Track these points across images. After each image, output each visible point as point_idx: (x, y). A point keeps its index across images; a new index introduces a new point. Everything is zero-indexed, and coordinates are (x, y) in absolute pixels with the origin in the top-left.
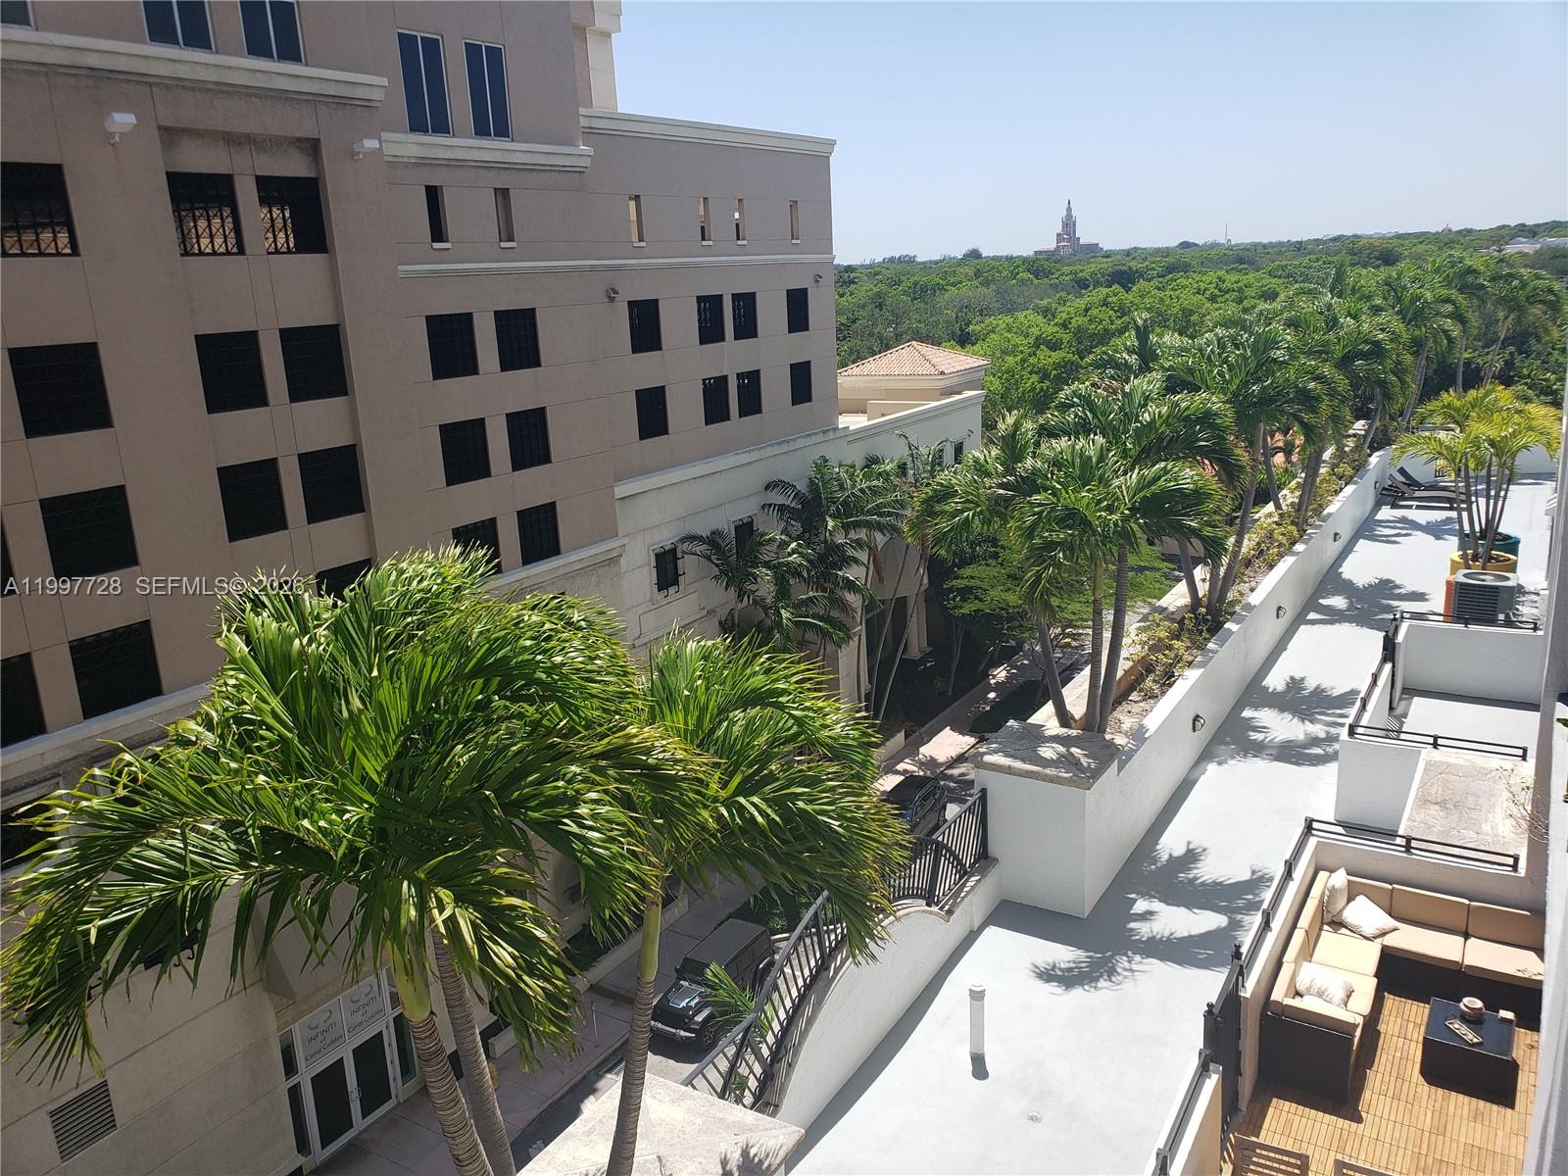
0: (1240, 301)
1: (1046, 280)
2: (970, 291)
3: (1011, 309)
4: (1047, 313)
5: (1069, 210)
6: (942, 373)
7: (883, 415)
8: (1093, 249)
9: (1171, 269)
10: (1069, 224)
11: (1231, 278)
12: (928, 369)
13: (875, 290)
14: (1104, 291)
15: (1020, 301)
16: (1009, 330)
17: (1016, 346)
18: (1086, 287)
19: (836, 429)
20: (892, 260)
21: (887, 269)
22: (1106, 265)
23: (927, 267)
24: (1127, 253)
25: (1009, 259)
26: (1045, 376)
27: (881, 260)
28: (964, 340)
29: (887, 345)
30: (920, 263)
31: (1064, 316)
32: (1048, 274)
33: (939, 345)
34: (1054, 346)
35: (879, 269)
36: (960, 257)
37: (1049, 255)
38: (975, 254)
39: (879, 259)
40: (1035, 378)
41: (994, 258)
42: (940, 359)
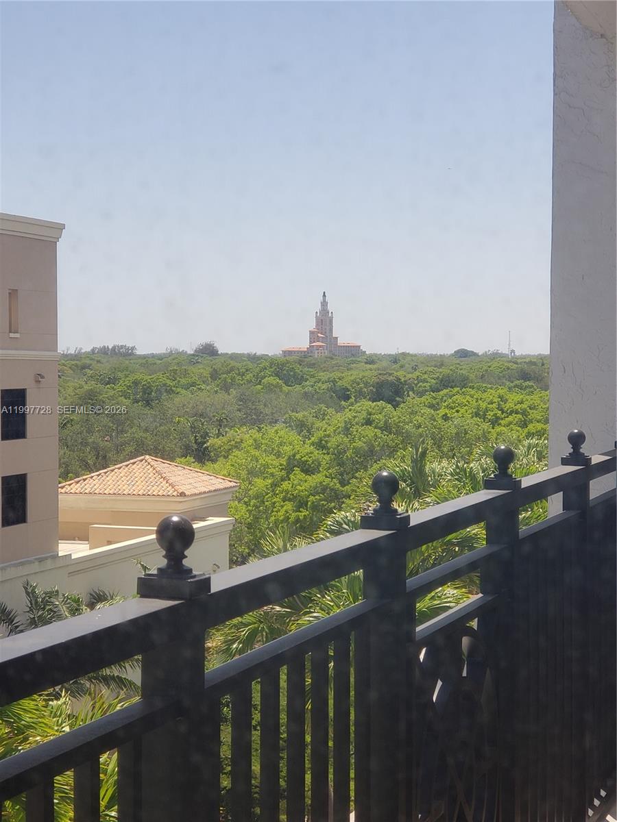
0: (524, 424)
1: (298, 388)
2: (210, 398)
3: (255, 420)
4: (303, 428)
5: (324, 304)
6: (182, 494)
7: (110, 543)
8: (354, 351)
9: (446, 382)
10: (324, 321)
11: (513, 398)
12: (162, 488)
13: (86, 387)
14: (367, 404)
15: (268, 411)
16: (257, 447)
17: (266, 466)
18: (347, 398)
19: (56, 557)
20: (104, 351)
21: (98, 362)
22: (369, 374)
23: (149, 362)
24: (395, 359)
25: (254, 358)
26: (302, 504)
27: (89, 349)
28: (201, 455)
29: (104, 457)
30: (141, 357)
31: (321, 434)
32: (300, 380)
33: (172, 459)
34: (308, 470)
35: (88, 362)
36: (190, 352)
37: (303, 358)
38: (209, 351)
39: (87, 348)
40: (289, 506)
41: (234, 357)
42: (180, 478)
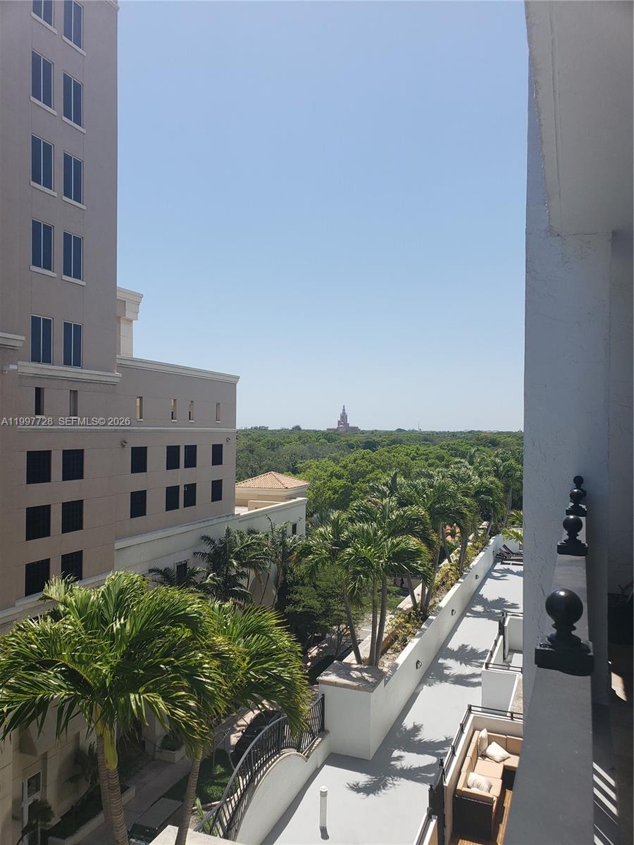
0: (427, 460)
1: (333, 443)
2: (297, 447)
3: (316, 456)
4: (335, 460)
5: (344, 410)
6: (287, 488)
7: (256, 508)
8: (355, 429)
9: (393, 442)
10: (344, 417)
11: (422, 449)
12: (278, 485)
13: (248, 443)
14: (363, 451)
15: (321, 453)
16: (318, 468)
17: (320, 476)
18: (353, 448)
19: (233, 515)
20: (256, 428)
21: (254, 433)
22: (362, 438)
23: (273, 432)
24: (372, 432)
25: (315, 431)
26: (336, 492)
27: (250, 428)
28: (295, 471)
29: (255, 472)
30: (270, 431)
31: (344, 463)
32: (334, 440)
33: (282, 473)
34: (339, 477)
35: (249, 433)
36: (290, 429)
37: (335, 431)
38: (298, 428)
40: (330, 492)
41: (307, 431)
42: (285, 481)
